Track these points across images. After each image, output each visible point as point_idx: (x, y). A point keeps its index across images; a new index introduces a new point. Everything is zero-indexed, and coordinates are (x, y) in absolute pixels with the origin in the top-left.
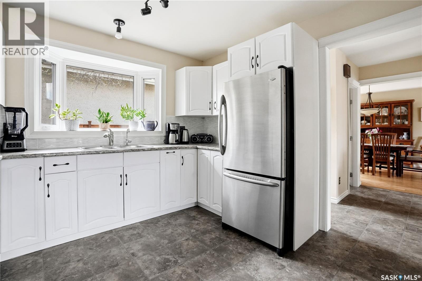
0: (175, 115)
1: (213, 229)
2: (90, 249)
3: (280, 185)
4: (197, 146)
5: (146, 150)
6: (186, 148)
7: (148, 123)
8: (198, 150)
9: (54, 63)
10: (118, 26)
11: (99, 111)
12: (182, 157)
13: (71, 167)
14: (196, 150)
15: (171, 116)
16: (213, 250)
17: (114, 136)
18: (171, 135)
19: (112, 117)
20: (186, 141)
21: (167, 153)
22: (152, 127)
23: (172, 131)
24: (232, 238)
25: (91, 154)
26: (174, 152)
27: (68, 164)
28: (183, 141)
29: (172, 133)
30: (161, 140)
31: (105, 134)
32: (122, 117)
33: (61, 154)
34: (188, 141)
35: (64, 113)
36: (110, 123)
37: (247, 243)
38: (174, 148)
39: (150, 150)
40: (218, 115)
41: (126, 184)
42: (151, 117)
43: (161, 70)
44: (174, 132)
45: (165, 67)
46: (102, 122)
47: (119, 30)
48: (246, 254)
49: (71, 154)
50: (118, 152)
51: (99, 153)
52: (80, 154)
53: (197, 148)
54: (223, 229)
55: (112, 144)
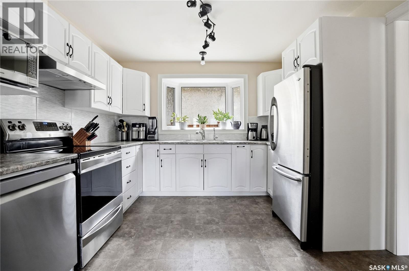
0: (257, 116)
1: (264, 214)
2: (179, 202)
3: (302, 181)
4: (267, 143)
5: (220, 143)
6: (255, 144)
7: (234, 123)
8: (268, 146)
9: (174, 87)
10: (202, 56)
11: (199, 115)
12: (252, 151)
13: (172, 151)
14: (266, 146)
15: (253, 117)
16: (249, 225)
17: (205, 133)
18: (250, 132)
19: (207, 119)
20: (264, 138)
21: (238, 147)
22: (237, 125)
23: (250, 129)
24: (274, 224)
25: (183, 144)
26: (244, 146)
27: (171, 149)
28: (262, 138)
29: (251, 131)
30: (244, 137)
31: (196, 132)
32: (216, 119)
33: (167, 143)
34: (266, 138)
35: (177, 118)
36: (206, 124)
37: (282, 231)
38: (244, 143)
39: (223, 144)
40: (269, 116)
41: (206, 167)
42: (237, 118)
43: (243, 79)
44: (253, 130)
45: (247, 76)
46: (201, 123)
47: (203, 59)
48: (271, 236)
49: (172, 143)
50: (200, 144)
51: (188, 144)
52: (177, 144)
53: (266, 144)
54: (273, 216)
55: (204, 138)
